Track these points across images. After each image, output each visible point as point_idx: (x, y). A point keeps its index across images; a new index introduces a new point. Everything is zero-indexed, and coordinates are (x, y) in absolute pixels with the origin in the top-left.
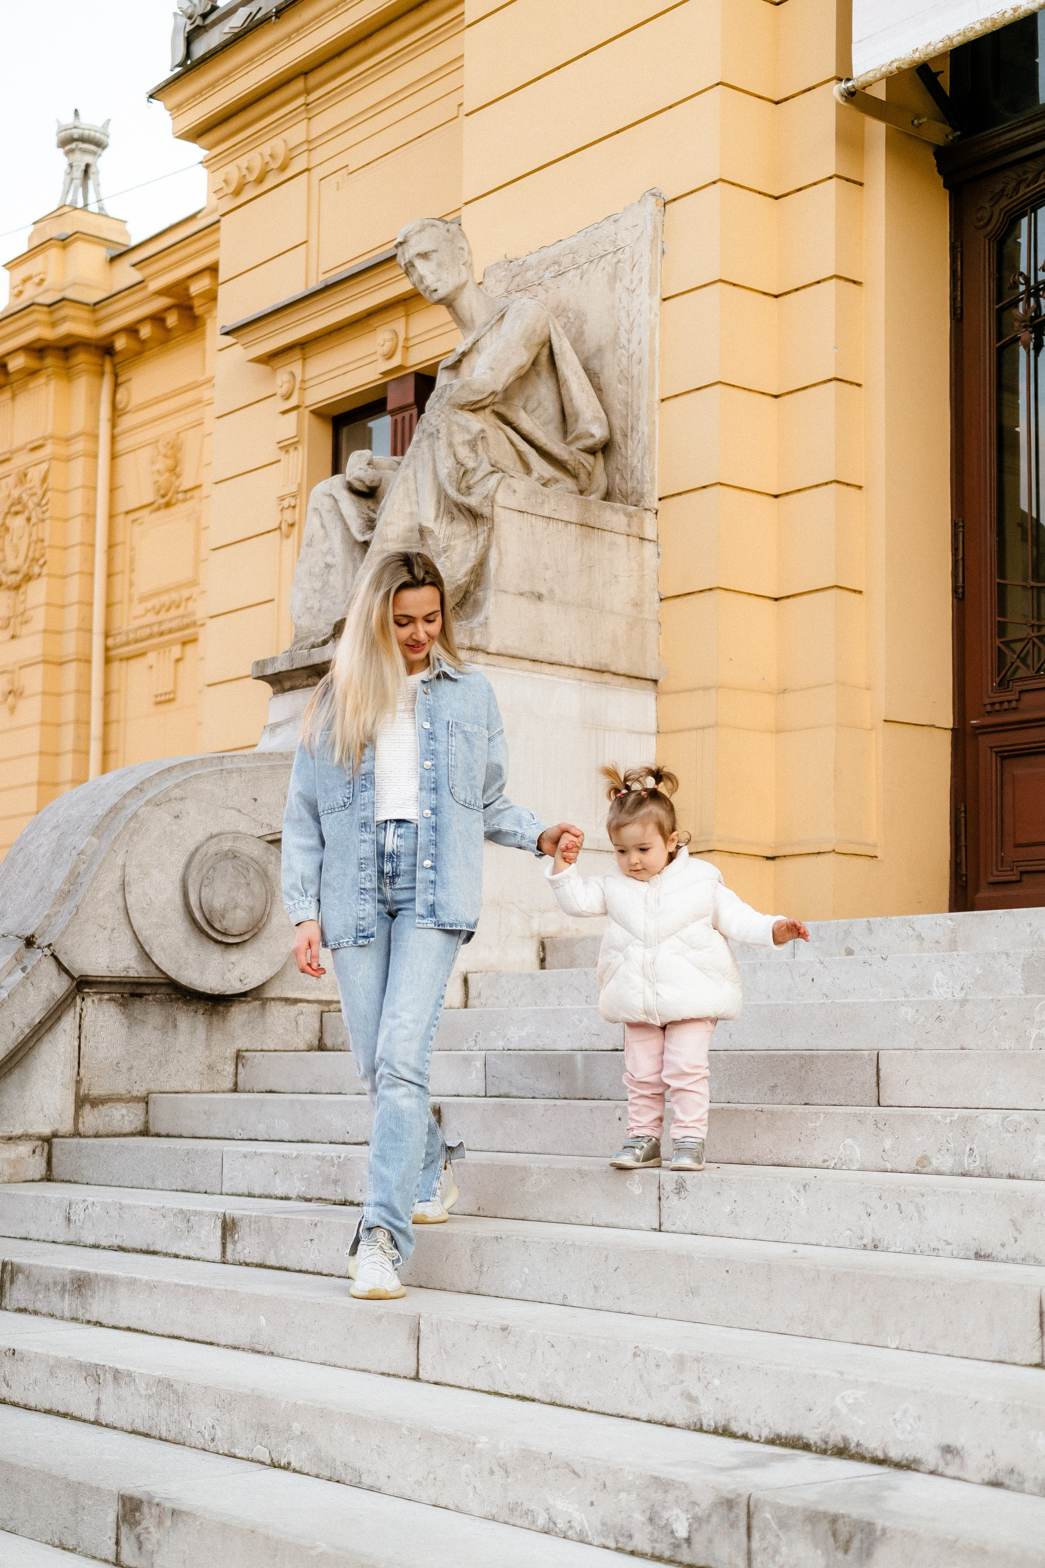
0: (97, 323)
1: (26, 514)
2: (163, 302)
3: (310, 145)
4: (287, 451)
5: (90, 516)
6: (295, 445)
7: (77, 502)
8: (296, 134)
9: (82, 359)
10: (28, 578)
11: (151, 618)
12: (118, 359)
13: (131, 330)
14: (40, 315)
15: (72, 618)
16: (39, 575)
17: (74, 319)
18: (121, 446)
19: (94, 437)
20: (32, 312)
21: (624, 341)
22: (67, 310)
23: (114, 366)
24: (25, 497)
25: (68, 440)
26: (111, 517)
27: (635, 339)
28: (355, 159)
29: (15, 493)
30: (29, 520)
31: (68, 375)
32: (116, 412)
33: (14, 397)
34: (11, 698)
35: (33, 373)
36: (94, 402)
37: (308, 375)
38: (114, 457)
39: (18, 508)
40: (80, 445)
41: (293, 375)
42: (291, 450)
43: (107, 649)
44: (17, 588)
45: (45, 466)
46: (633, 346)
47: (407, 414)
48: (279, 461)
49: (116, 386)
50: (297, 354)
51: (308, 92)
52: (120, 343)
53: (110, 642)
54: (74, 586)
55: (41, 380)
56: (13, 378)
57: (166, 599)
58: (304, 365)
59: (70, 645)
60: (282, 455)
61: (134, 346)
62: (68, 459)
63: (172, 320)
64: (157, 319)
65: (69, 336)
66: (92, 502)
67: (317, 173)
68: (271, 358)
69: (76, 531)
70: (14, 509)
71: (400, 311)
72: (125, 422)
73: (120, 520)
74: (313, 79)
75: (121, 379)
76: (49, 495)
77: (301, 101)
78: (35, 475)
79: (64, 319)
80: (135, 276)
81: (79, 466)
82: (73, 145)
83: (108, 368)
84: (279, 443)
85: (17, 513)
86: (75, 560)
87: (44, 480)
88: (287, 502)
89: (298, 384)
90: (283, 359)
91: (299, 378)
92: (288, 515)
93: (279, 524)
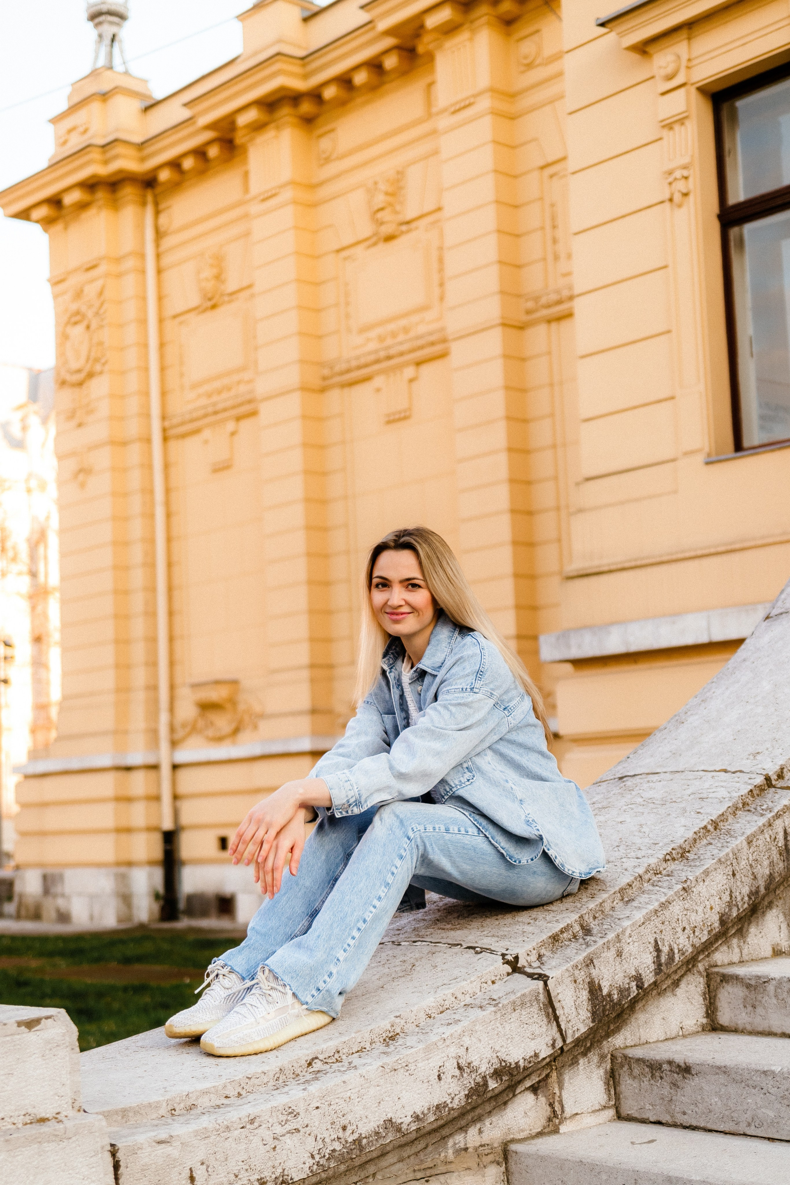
0: (143, 160)
1: (85, 323)
2: (209, 135)
4: (671, 128)
5: (143, 322)
6: (681, 121)
7: (131, 310)
9: (129, 192)
10: (91, 375)
11: (204, 401)
12: (158, 190)
13: (175, 164)
14: (96, 155)
15: (133, 405)
16: (101, 373)
17: (124, 157)
18: (166, 260)
19: (142, 256)
20: (89, 153)
22: (120, 149)
23: (155, 196)
24: (84, 309)
25: (118, 260)
26: (161, 321)
29: (74, 307)
30: (88, 327)
31: (115, 205)
32: (159, 235)
33: (66, 228)
34: (81, 477)
35: (82, 206)
36: (140, 227)
37: (694, 54)
38: (159, 271)
39: (78, 318)
40: (130, 263)
41: (679, 57)
42: (677, 127)
43: (164, 430)
44: (80, 384)
45: (99, 284)
48: (660, 139)
49: (157, 213)
50: (684, 33)
52: (164, 175)
53: (167, 424)
54: (133, 382)
55: (92, 212)
56: (64, 212)
57: (217, 384)
58: (689, 44)
59: (133, 428)
60: (665, 133)
61: (176, 177)
62: (119, 276)
63: (213, 152)
64: (200, 153)
65: (120, 171)
66: (144, 309)
69: (131, 334)
70: (74, 319)
72: (167, 242)
73: (169, 325)
75: (162, 206)
76: (106, 306)
78: (91, 291)
79: (116, 157)
80: (186, 113)
81: (130, 282)
82: (101, 19)
83: (150, 198)
84: (662, 121)
85: (76, 323)
86: (132, 357)
87: (101, 293)
88: (678, 174)
89: (684, 63)
90: (665, 42)
91: (685, 57)
92: (681, 186)
93: (667, 196)
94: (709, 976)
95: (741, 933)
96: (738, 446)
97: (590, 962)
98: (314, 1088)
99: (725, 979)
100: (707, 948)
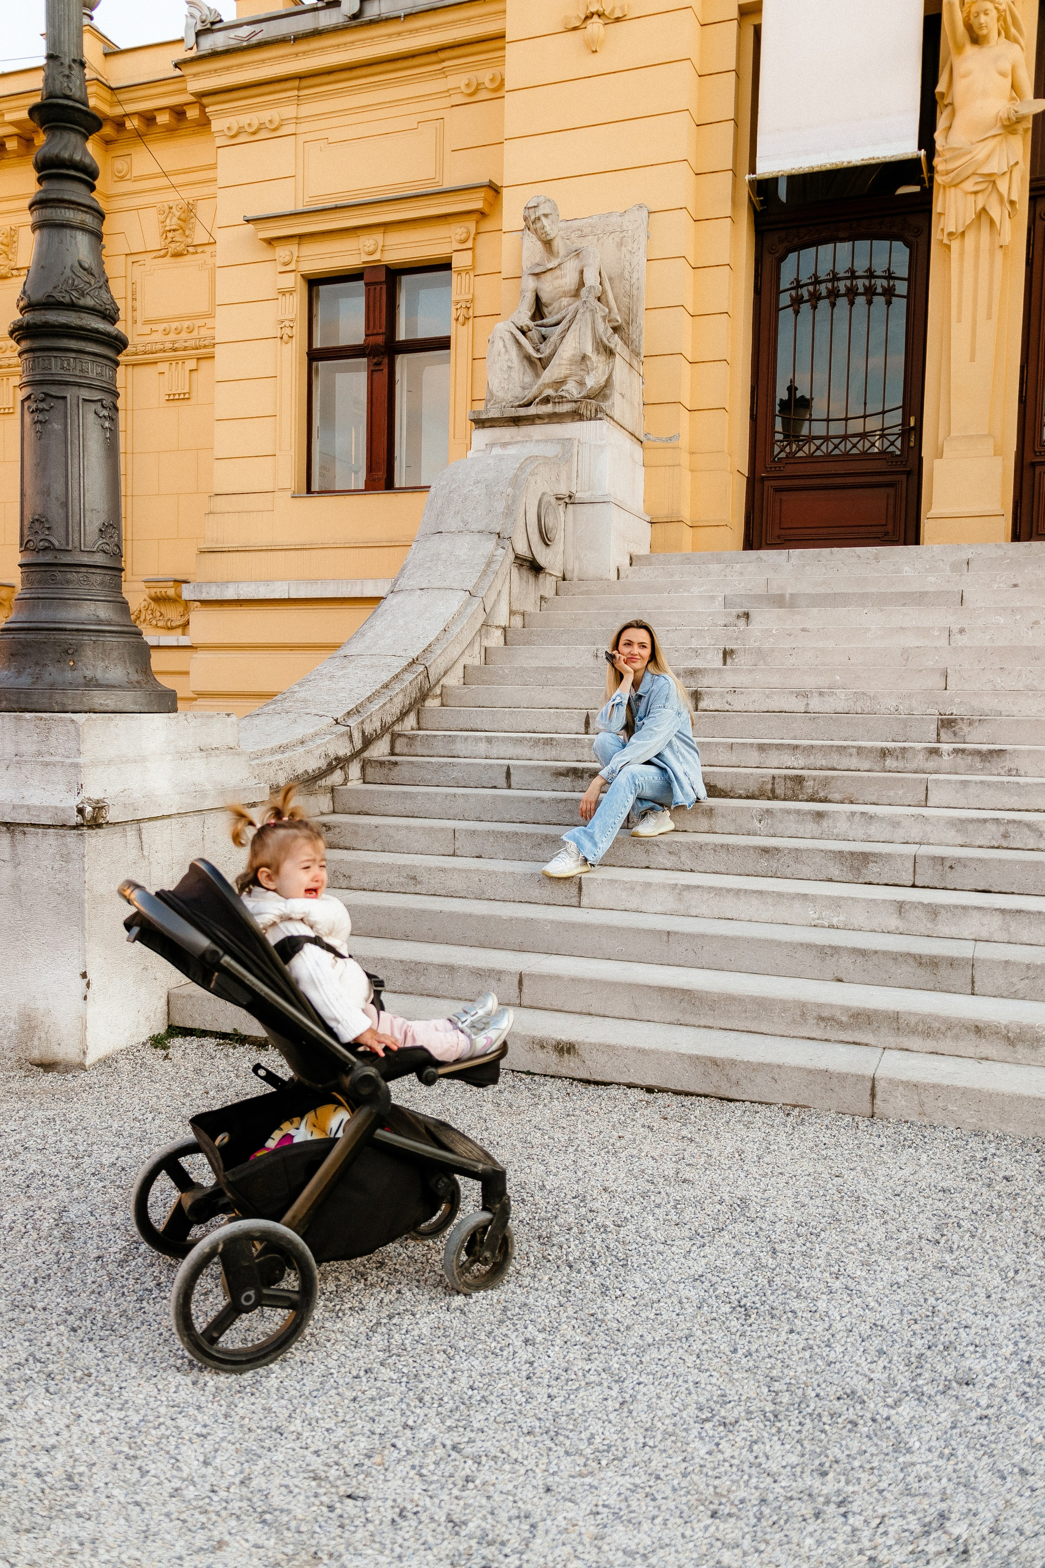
3: (297, 120)
4: (284, 295)
6: (291, 293)
8: (289, 111)
21: (627, 276)
27: (635, 276)
28: (334, 136)
37: (301, 254)
41: (291, 254)
42: (288, 295)
46: (634, 280)
47: (378, 287)
48: (276, 299)
50: (296, 240)
51: (299, 89)
58: (301, 248)
60: (280, 296)
67: (301, 138)
68: (270, 242)
71: (382, 229)
74: (305, 83)
77: (295, 93)
84: (278, 289)
88: (287, 323)
89: (295, 258)
90: (284, 242)
91: (296, 255)
92: (288, 331)
93: (279, 335)
94: (392, 735)
95: (402, 720)
96: (309, 491)
97: (362, 722)
98: (286, 755)
99: (400, 735)
100: (393, 723)
